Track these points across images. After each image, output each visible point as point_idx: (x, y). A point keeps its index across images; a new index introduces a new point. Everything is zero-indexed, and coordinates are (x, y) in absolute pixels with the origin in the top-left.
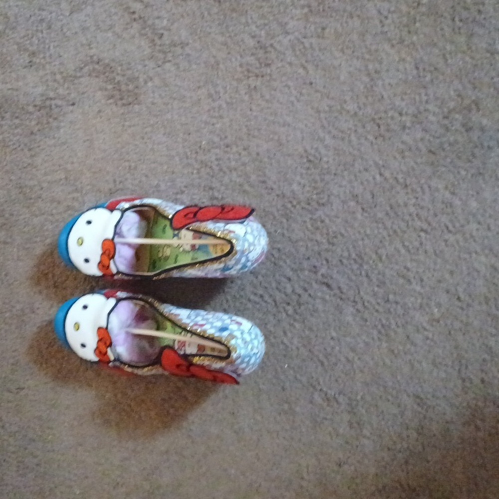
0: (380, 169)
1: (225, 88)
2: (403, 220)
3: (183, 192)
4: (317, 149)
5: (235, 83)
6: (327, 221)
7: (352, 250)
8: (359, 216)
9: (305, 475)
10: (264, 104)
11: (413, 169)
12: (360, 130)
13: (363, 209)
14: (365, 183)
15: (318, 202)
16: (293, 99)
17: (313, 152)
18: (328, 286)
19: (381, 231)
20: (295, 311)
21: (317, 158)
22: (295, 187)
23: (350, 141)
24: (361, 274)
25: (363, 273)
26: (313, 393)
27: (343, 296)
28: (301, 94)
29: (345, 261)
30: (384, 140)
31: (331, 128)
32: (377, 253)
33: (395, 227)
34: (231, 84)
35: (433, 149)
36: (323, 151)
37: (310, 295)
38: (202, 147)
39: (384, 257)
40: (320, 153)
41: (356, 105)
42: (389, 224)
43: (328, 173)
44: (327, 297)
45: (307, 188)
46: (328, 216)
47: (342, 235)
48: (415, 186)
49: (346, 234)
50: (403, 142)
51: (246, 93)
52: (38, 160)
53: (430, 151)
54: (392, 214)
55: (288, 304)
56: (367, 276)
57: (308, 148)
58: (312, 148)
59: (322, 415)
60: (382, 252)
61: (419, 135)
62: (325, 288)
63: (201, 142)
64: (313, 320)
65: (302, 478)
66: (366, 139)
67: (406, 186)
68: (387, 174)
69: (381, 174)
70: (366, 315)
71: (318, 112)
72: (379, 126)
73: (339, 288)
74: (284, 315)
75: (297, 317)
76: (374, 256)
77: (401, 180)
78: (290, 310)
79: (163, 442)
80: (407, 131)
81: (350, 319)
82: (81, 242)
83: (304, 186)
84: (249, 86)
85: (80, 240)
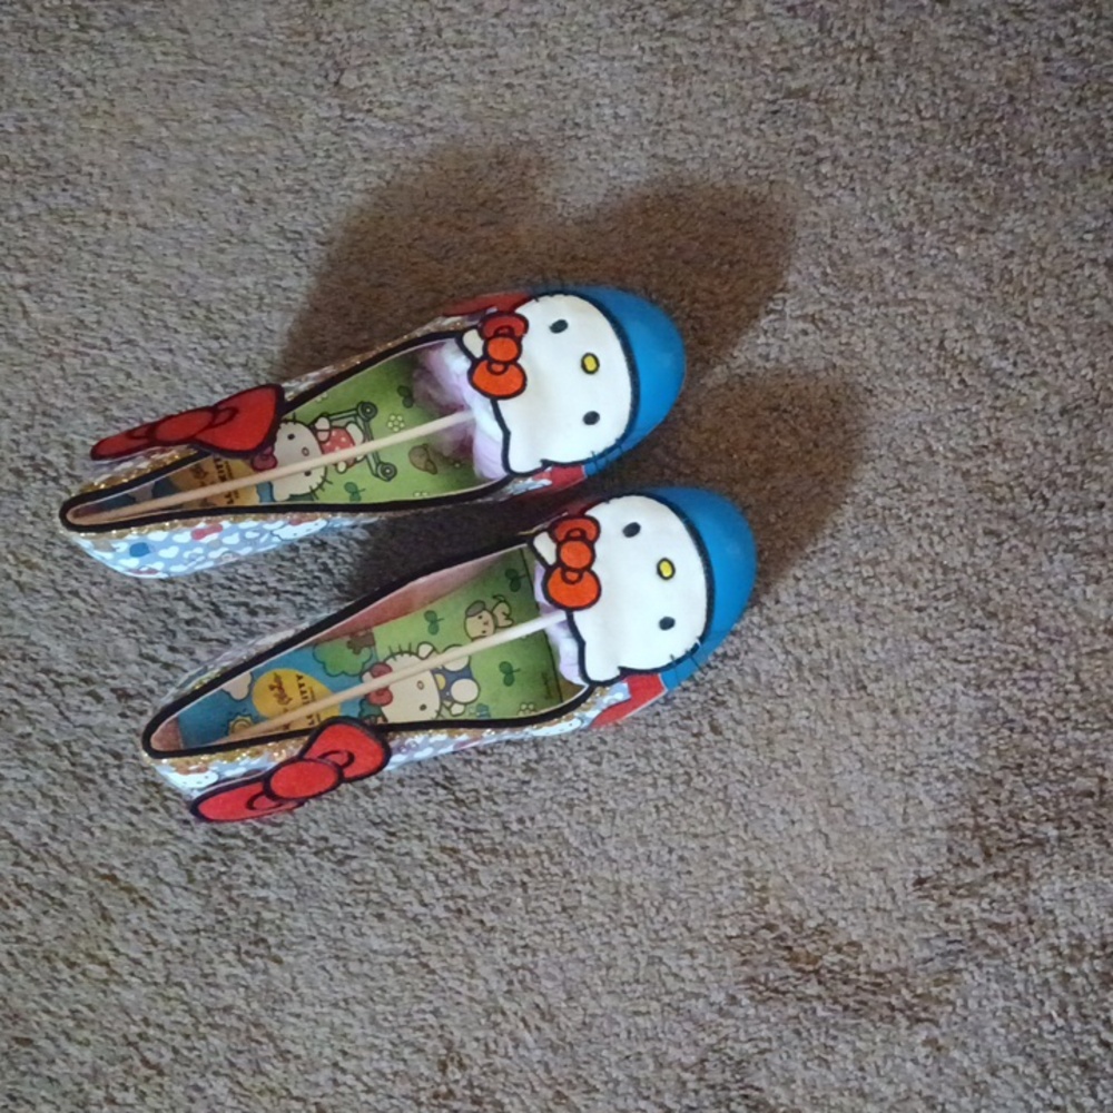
0: (113, 972)
1: (517, 1043)
2: (30, 887)
3: (528, 768)
4: (254, 971)
5: (498, 1061)
6: (174, 825)
7: (105, 787)
8: (116, 862)
9: (24, 295)
10: (408, 1035)
11: (45, 996)
12: (178, 1041)
13: (114, 879)
14: (129, 935)
15: (209, 860)
16: (350, 1065)
17: (259, 963)
18: (122, 695)
19: (64, 849)
20: (170, 613)
21: (247, 953)
22: (268, 873)
23: (190, 1012)
24: (69, 746)
25: (65, 751)
26: (71, 466)
27: (87, 688)
28: (335, 1082)
29: (110, 760)
30: (125, 1037)
31: (242, 1026)
32: (55, 801)
33: (38, 867)
34: (506, 1056)
35: (23, 1050)
36: (240, 970)
37: (154, 660)
38: (519, 890)
39: (38, 797)
40: (245, 965)
41: (210, 1092)
42: (54, 868)
43: (209, 930)
44: (116, 670)
45: (243, 880)
46: (179, 838)
47: (134, 810)
48: (31, 961)
49: (127, 814)
50: (87, 1043)
51: (463, 1045)
53: (28, 1042)
54: (56, 894)
55: (188, 622)
56: (54, 747)
57: (274, 969)
58: (265, 972)
59: (37, 431)
60: (45, 810)
61: (60, 1067)
62: (130, 686)
63: (527, 900)
64: (128, 611)
65: (27, 288)
66: (160, 1027)
67: (48, 959)
68: (97, 971)
69: (106, 964)
70: (27, 668)
71: (283, 1055)
72: (146, 1062)
73: (99, 699)
74: (192, 595)
75: (163, 604)
76: (58, 792)
77: (61, 965)
78: (184, 613)
80: (87, 1070)
81: (59, 650)
82: (665, 570)
83: (253, 883)
84: (462, 1066)
85: (667, 572)
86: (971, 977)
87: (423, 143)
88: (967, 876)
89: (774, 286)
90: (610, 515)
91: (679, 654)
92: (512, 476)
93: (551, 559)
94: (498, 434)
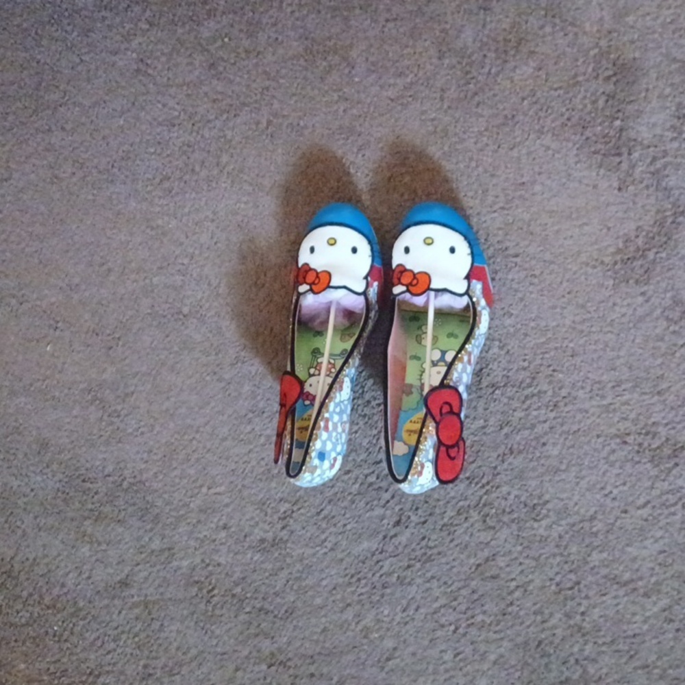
0: (522, 586)
1: (627, 403)
2: (468, 609)
3: (501, 348)
4: (547, 516)
5: (633, 416)
6: (466, 525)
7: (435, 551)
8: (472, 561)
9: (212, 491)
10: (604, 453)
11: (522, 623)
12: (566, 567)
13: (479, 565)
14: (508, 569)
15: (488, 515)
16: (609, 488)
17: (544, 511)
18: (398, 523)
19: (456, 584)
20: (371, 484)
21: (537, 516)
22: (505, 489)
23: (554, 555)
24: (410, 559)
25: (413, 562)
26: (290, 502)
27: (387, 539)
28: (614, 499)
29: (424, 543)
30: (555, 593)
31: (571, 533)
32: (433, 577)
33: (460, 599)
34: (631, 411)
35: (543, 646)
36: (544, 523)
37: (388, 502)
38: (555, 374)
39: (428, 585)
40: (542, 519)
41: (597, 563)
42: (464, 592)
43: (519, 529)
44: (385, 521)
45: (503, 503)
46: (472, 525)
47: (452, 541)
48: (502, 623)
49: (452, 545)
50: (551, 615)
51: (619, 430)
52: (547, 140)
53: (540, 643)
54: (475, 596)
55: (378, 478)
56: (409, 567)
57: (549, 506)
58: (549, 511)
59: (269, 511)
60: (435, 583)
61: (559, 632)
62: (395, 519)
63: (561, 372)
64: (362, 504)
65: (209, 488)
66: (557, 573)
67: (504, 615)
68: (517, 594)
69: (518, 587)
70: (368, 563)
71: (592, 518)
72: (571, 588)
73: (395, 535)
74: (366, 472)
75: (366, 486)
76: (429, 575)
77: (510, 609)
78: (372, 479)
79: (230, 330)
80: (564, 619)
81: (365, 545)
82: (429, 242)
83: (506, 499)
84: (628, 434)
85: (430, 241)
86: (672, 182)
87: (223, 289)
88: (624, 166)
89: (339, 161)
90: (398, 258)
91: (469, 251)
92: (365, 293)
93: (404, 288)
94: (344, 291)
